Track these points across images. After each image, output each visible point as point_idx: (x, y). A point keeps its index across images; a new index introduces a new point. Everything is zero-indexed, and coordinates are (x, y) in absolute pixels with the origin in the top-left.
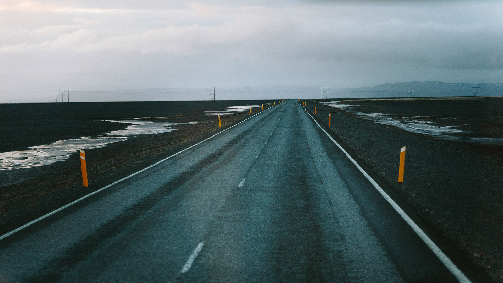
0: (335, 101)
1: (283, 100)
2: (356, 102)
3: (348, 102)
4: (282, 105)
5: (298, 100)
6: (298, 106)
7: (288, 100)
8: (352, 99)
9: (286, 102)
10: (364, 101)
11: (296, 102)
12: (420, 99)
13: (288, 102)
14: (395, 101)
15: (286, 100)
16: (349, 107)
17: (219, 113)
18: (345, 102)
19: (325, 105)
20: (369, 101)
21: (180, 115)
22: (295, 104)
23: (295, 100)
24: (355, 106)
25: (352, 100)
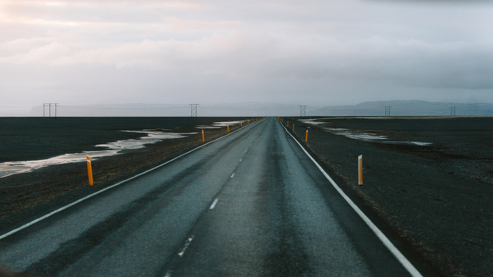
0: (313, 119)
1: (263, 117)
2: (332, 119)
3: (324, 120)
4: (262, 121)
5: (277, 117)
6: (276, 122)
7: (267, 118)
8: (330, 117)
9: (266, 119)
10: (339, 119)
11: (275, 119)
12: (395, 118)
13: (267, 119)
14: (369, 119)
15: (265, 117)
16: (323, 124)
17: (209, 127)
18: (322, 120)
19: (302, 122)
20: (345, 119)
21: (178, 128)
22: (274, 120)
23: (274, 117)
24: (329, 123)
25: (328, 118)
